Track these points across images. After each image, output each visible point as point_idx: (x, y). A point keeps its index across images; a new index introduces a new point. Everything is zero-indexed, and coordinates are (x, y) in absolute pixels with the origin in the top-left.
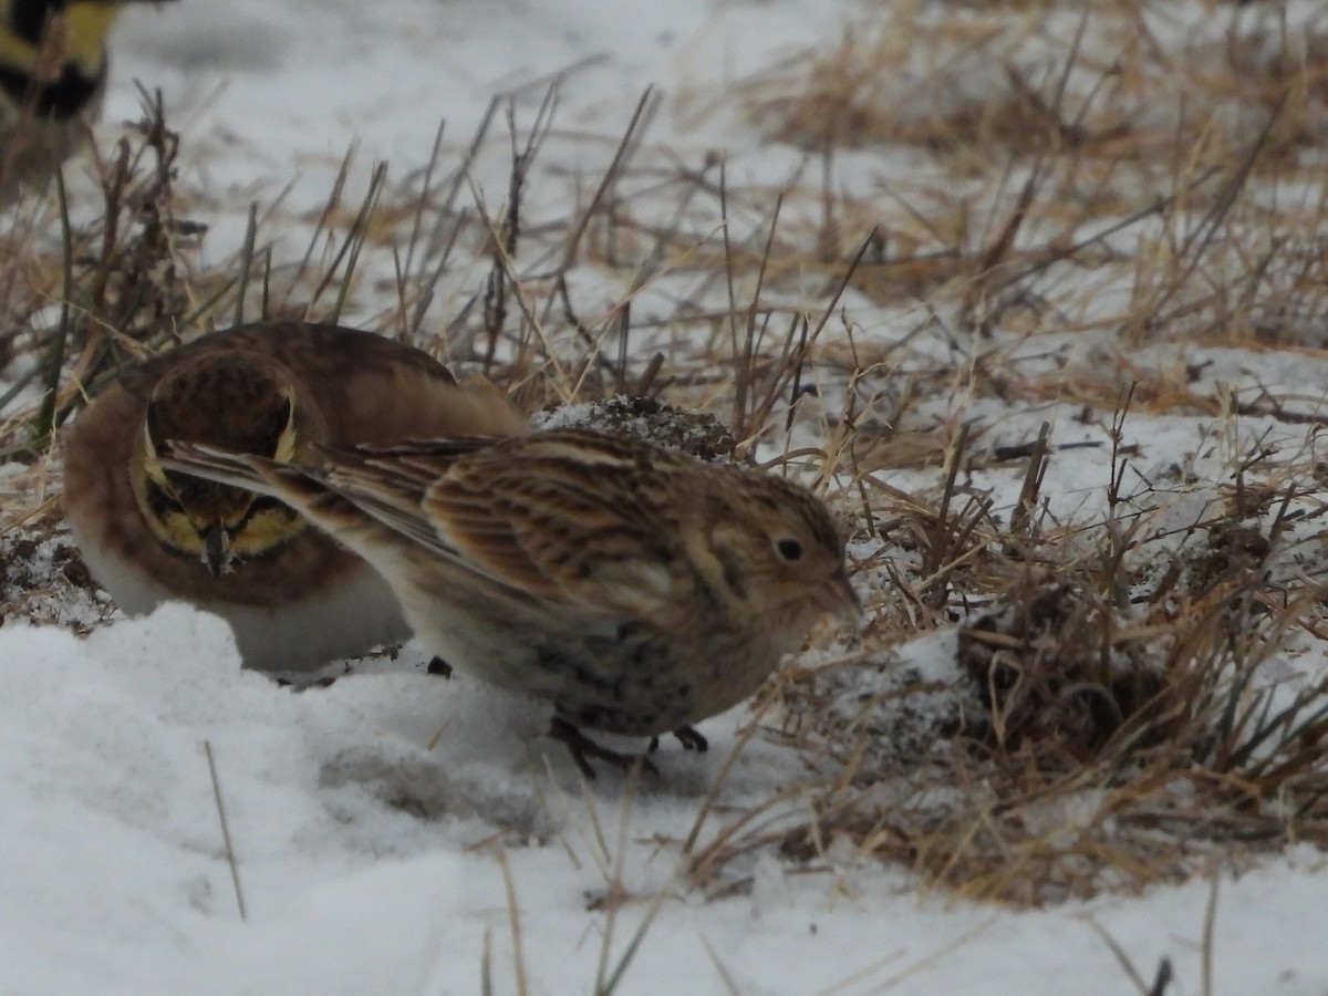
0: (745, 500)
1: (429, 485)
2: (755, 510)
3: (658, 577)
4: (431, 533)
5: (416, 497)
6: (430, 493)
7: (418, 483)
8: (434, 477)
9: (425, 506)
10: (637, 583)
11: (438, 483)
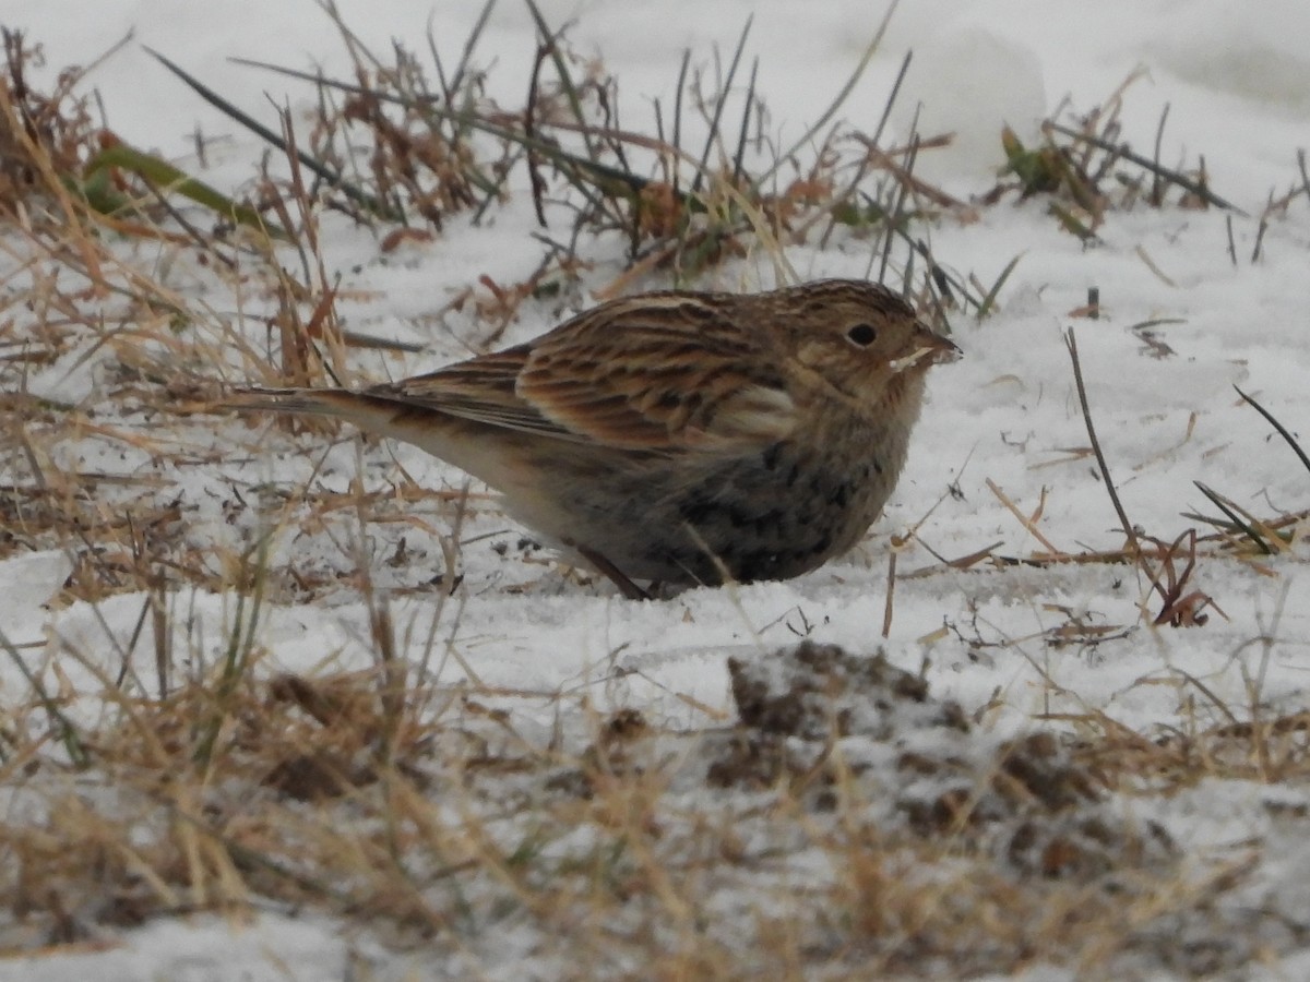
0: (801, 316)
1: (516, 375)
2: (814, 320)
3: (779, 397)
4: (533, 416)
5: (509, 386)
6: (520, 381)
7: (506, 375)
8: (520, 366)
9: (519, 394)
10: (765, 408)
11: (524, 371)
